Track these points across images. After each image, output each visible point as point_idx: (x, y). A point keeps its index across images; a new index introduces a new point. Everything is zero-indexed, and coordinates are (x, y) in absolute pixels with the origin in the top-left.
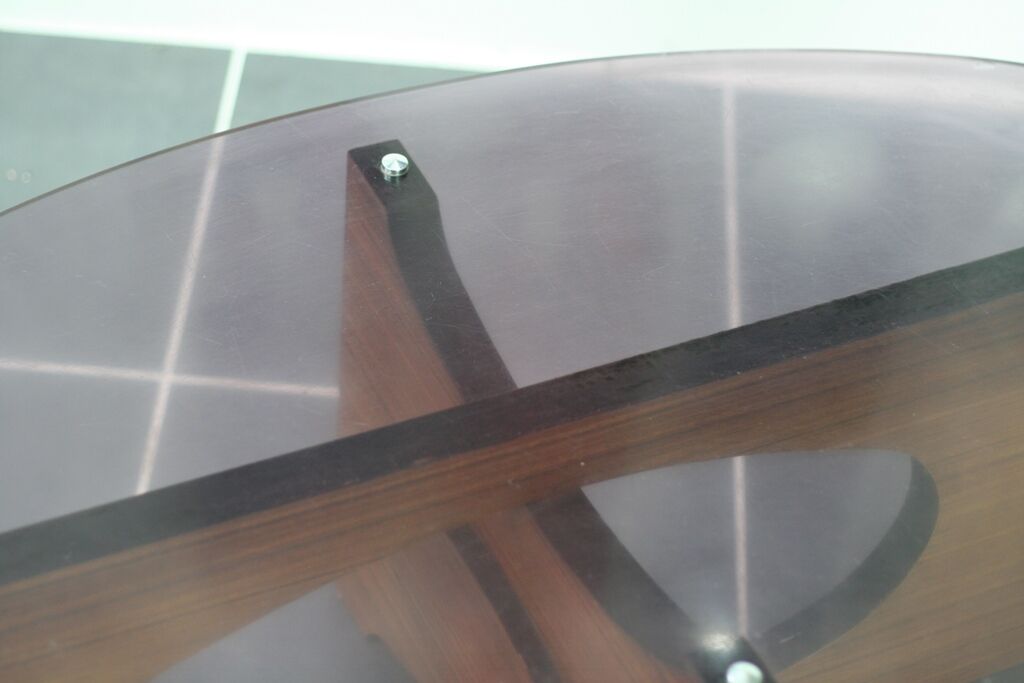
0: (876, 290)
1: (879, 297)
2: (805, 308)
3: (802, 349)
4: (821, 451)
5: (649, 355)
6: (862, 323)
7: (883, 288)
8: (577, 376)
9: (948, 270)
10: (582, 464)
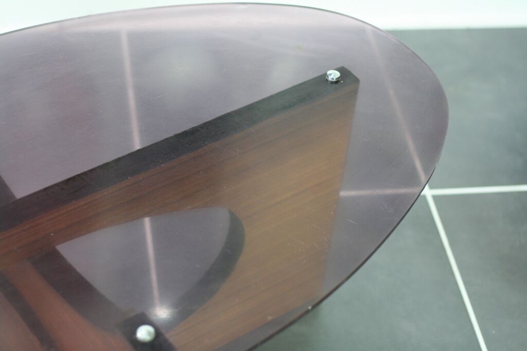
0: (196, 127)
1: (198, 130)
2: (160, 140)
3: (161, 161)
4: (175, 212)
5: (82, 174)
6: (191, 144)
7: (200, 125)
8: (46, 189)
9: (232, 112)
10: (52, 234)
